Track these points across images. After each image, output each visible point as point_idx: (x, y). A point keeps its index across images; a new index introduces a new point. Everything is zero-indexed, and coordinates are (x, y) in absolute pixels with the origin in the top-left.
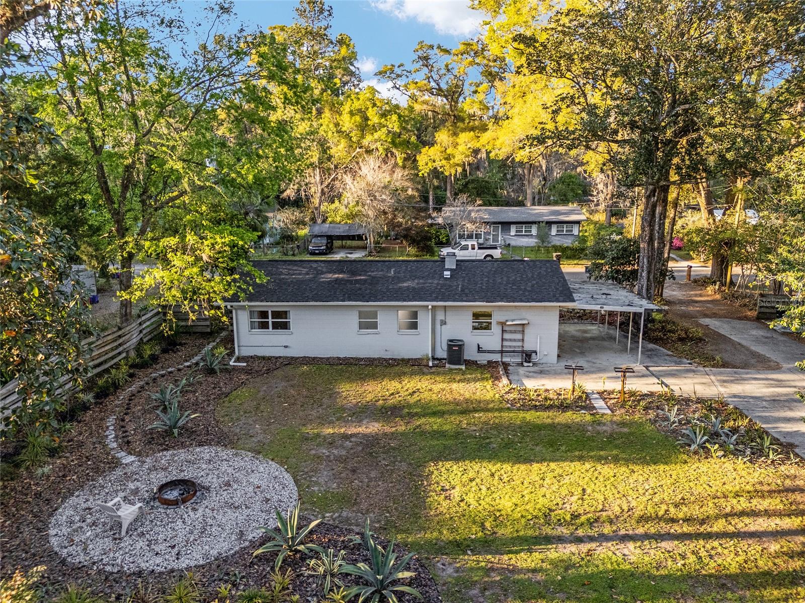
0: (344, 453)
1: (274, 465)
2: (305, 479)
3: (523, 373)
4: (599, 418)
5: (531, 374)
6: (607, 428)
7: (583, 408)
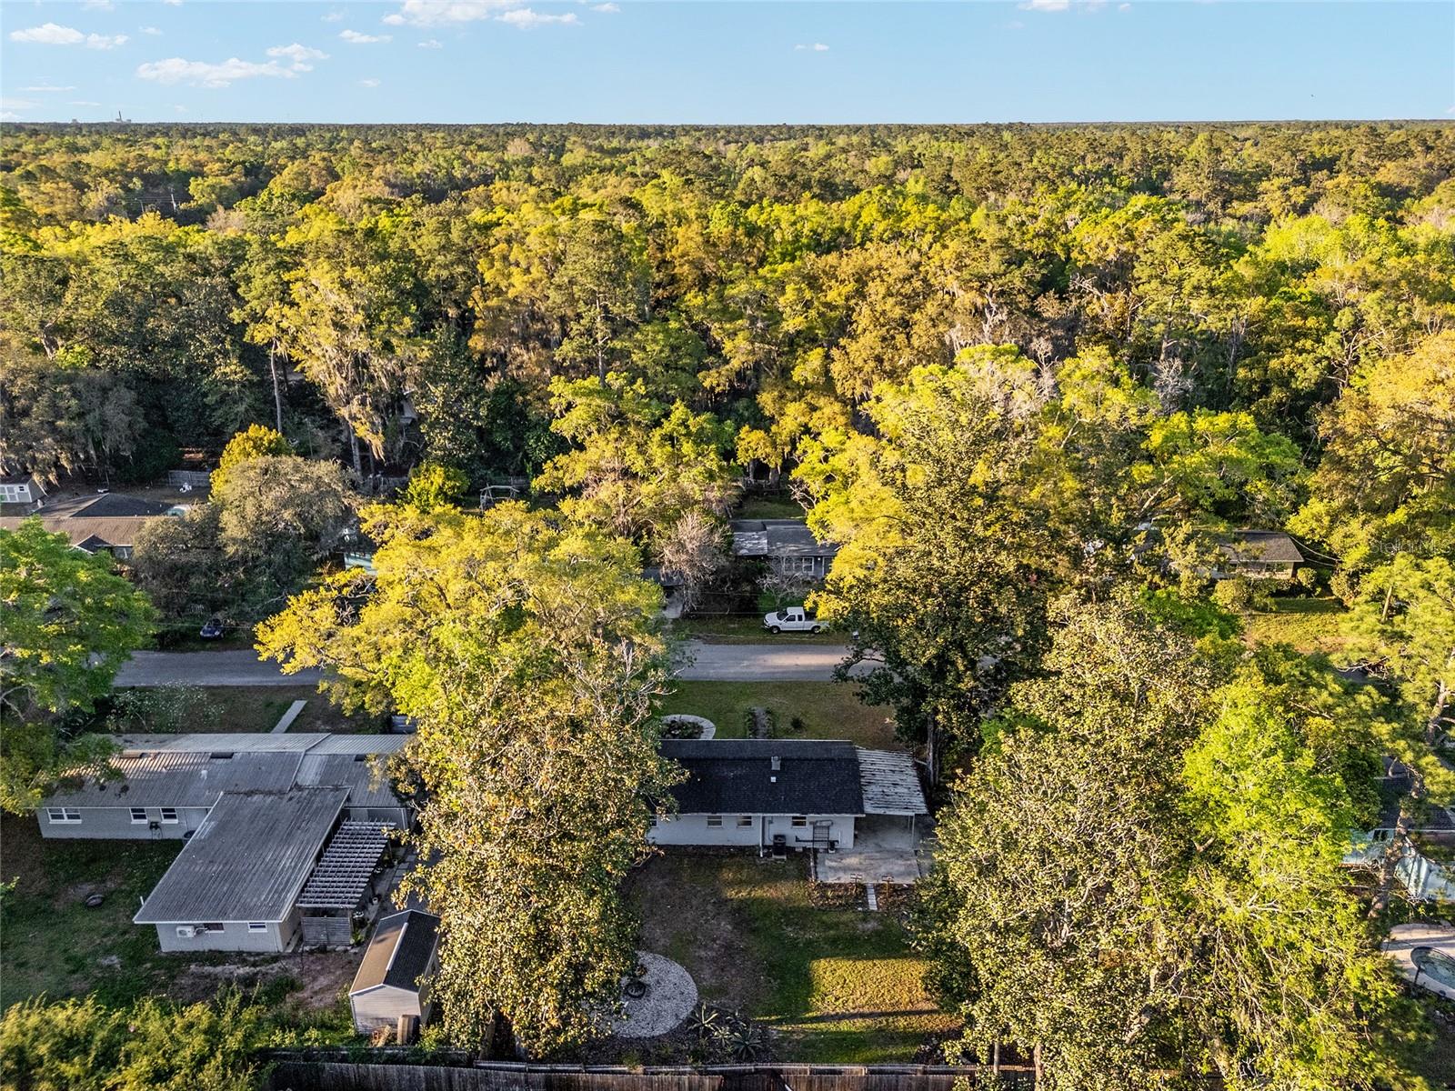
0: (714, 954)
1: (679, 966)
2: (697, 976)
3: (828, 863)
4: (867, 915)
5: (834, 864)
6: (871, 925)
7: (861, 905)
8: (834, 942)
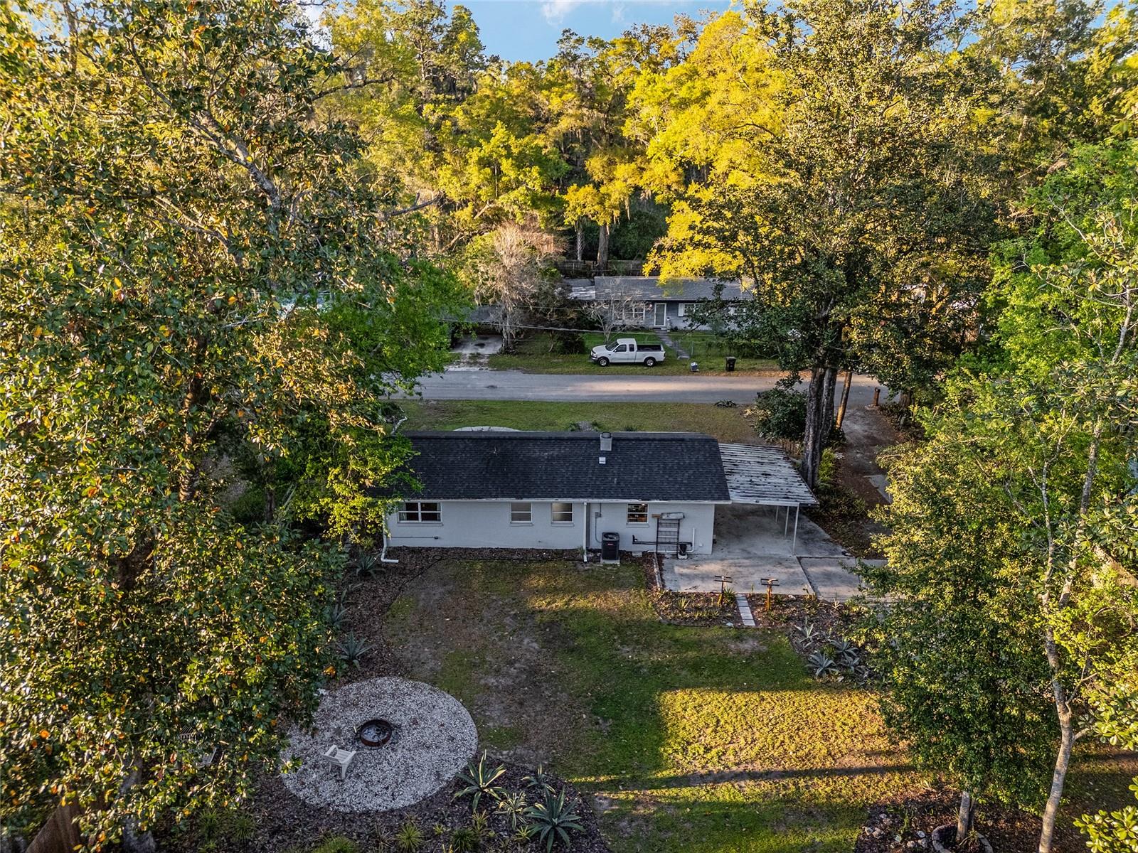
0: (510, 683)
1: (451, 699)
2: (480, 713)
3: (677, 569)
4: (741, 633)
5: (685, 571)
6: (749, 645)
7: (730, 619)
8: (696, 667)
